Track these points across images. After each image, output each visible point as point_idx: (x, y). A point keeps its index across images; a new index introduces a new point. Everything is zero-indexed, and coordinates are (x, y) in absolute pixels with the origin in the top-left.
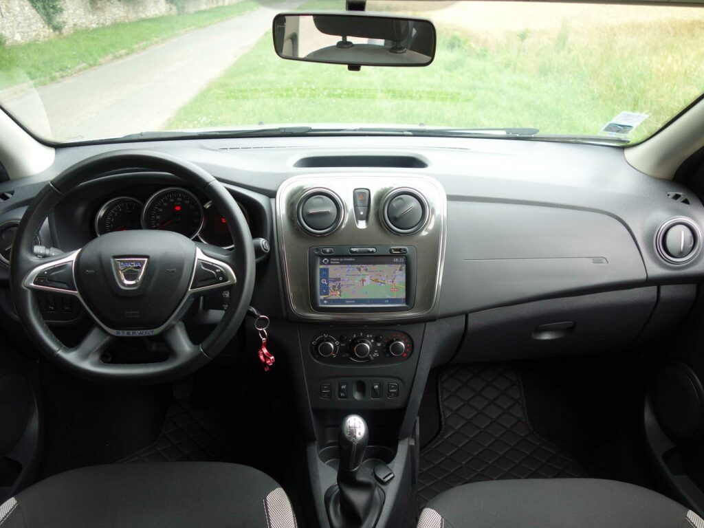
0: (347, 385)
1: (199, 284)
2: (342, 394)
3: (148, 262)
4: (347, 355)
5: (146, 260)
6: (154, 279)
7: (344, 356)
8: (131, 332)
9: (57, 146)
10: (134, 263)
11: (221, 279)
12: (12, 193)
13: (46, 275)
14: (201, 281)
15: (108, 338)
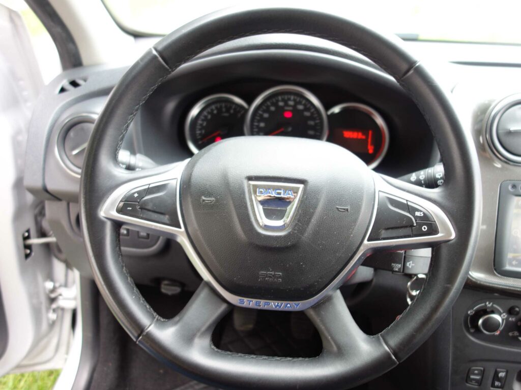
0: (507, 372)
1: (383, 233)
2: (497, 383)
3: (305, 190)
4: (516, 333)
5: (301, 186)
6: (314, 221)
7: (510, 334)
8: (262, 302)
9: (137, 35)
10: (282, 191)
11: (425, 228)
12: (85, 80)
13: (135, 200)
14: (388, 229)
15: (224, 307)
